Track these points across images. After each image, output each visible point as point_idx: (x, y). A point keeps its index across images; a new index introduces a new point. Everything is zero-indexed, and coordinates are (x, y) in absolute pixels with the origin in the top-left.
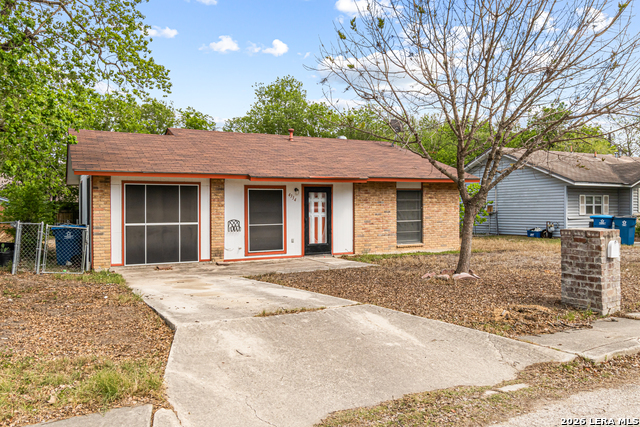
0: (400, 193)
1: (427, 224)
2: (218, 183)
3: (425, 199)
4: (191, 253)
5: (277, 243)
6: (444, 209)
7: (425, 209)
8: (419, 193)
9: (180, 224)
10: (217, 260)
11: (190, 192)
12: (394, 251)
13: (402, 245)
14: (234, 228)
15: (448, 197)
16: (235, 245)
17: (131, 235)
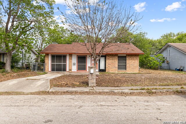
0: (119, 57)
1: (127, 65)
2: (71, 55)
3: (127, 59)
4: (65, 70)
5: (84, 68)
6: (133, 61)
7: (127, 61)
8: (125, 57)
9: (62, 63)
10: (70, 72)
11: (65, 57)
12: (117, 72)
13: (120, 70)
14: (74, 64)
15: (135, 58)
16: (74, 68)
17: (53, 65)
